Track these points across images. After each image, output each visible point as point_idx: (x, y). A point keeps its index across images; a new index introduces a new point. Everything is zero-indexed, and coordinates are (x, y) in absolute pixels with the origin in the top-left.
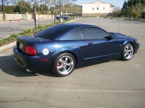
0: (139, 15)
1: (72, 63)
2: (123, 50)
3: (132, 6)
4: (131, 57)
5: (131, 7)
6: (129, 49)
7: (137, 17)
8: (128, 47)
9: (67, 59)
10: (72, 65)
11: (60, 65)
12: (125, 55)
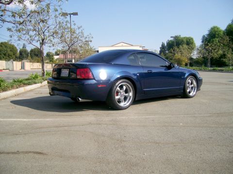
0: (187, 60)
1: (131, 94)
2: (185, 83)
3: (176, 48)
4: (195, 93)
5: (174, 51)
6: (191, 84)
7: (184, 63)
8: (190, 81)
9: (124, 87)
10: (130, 97)
11: (118, 95)
12: (188, 91)
